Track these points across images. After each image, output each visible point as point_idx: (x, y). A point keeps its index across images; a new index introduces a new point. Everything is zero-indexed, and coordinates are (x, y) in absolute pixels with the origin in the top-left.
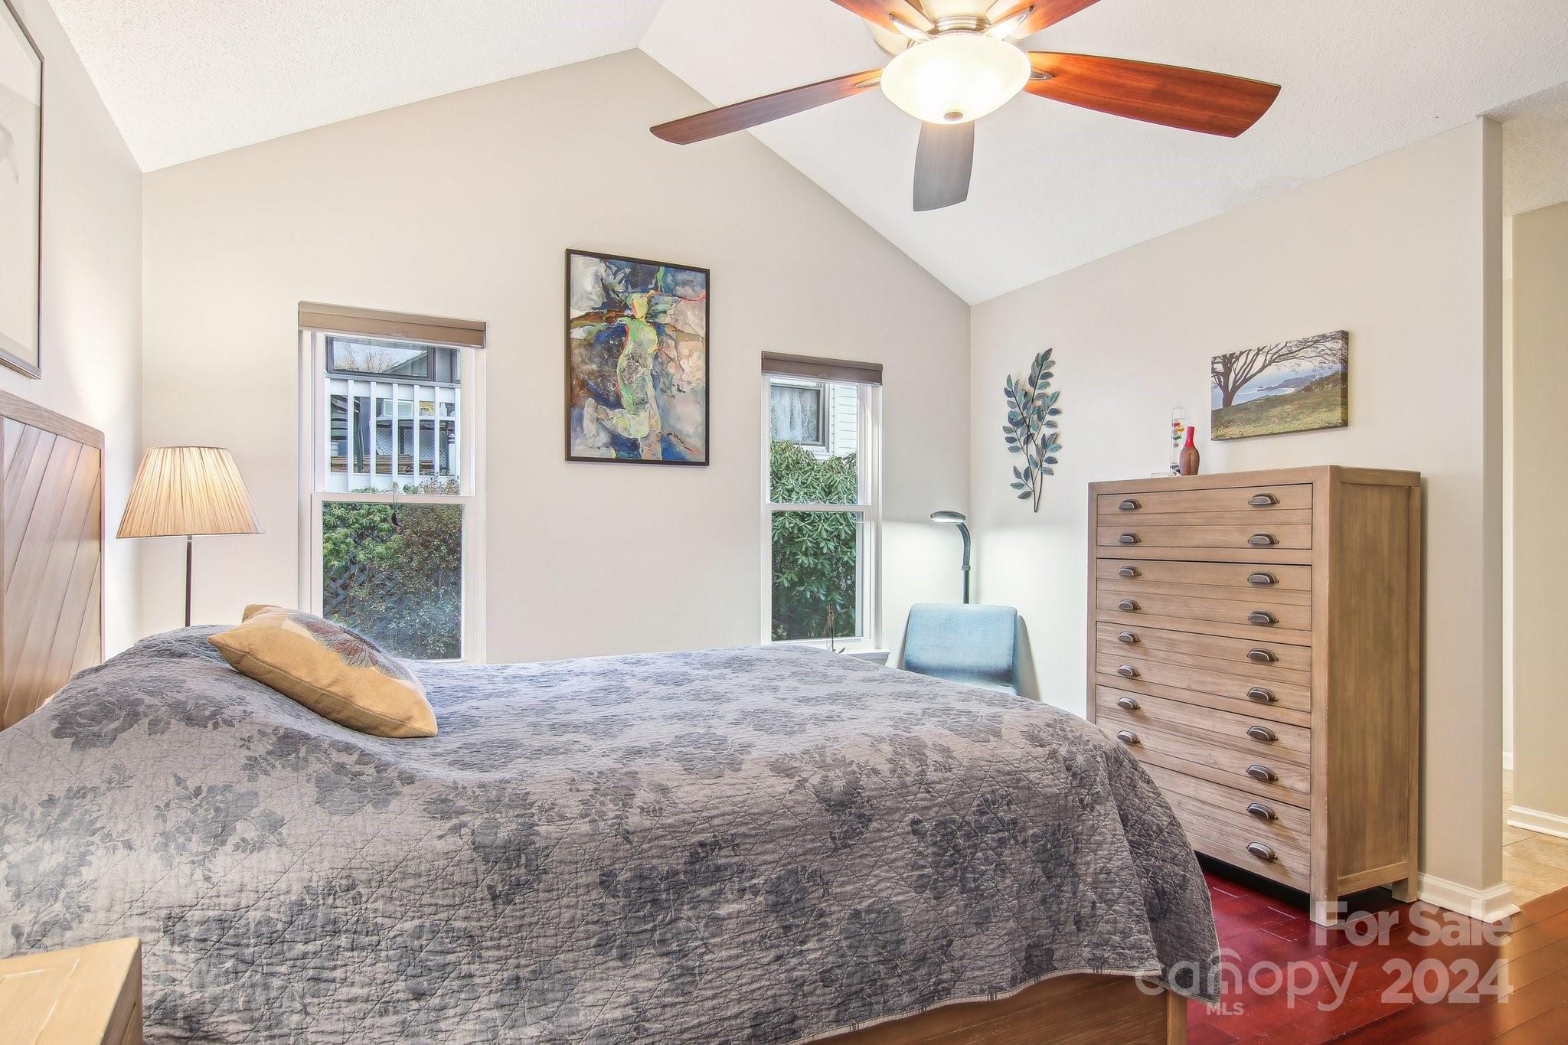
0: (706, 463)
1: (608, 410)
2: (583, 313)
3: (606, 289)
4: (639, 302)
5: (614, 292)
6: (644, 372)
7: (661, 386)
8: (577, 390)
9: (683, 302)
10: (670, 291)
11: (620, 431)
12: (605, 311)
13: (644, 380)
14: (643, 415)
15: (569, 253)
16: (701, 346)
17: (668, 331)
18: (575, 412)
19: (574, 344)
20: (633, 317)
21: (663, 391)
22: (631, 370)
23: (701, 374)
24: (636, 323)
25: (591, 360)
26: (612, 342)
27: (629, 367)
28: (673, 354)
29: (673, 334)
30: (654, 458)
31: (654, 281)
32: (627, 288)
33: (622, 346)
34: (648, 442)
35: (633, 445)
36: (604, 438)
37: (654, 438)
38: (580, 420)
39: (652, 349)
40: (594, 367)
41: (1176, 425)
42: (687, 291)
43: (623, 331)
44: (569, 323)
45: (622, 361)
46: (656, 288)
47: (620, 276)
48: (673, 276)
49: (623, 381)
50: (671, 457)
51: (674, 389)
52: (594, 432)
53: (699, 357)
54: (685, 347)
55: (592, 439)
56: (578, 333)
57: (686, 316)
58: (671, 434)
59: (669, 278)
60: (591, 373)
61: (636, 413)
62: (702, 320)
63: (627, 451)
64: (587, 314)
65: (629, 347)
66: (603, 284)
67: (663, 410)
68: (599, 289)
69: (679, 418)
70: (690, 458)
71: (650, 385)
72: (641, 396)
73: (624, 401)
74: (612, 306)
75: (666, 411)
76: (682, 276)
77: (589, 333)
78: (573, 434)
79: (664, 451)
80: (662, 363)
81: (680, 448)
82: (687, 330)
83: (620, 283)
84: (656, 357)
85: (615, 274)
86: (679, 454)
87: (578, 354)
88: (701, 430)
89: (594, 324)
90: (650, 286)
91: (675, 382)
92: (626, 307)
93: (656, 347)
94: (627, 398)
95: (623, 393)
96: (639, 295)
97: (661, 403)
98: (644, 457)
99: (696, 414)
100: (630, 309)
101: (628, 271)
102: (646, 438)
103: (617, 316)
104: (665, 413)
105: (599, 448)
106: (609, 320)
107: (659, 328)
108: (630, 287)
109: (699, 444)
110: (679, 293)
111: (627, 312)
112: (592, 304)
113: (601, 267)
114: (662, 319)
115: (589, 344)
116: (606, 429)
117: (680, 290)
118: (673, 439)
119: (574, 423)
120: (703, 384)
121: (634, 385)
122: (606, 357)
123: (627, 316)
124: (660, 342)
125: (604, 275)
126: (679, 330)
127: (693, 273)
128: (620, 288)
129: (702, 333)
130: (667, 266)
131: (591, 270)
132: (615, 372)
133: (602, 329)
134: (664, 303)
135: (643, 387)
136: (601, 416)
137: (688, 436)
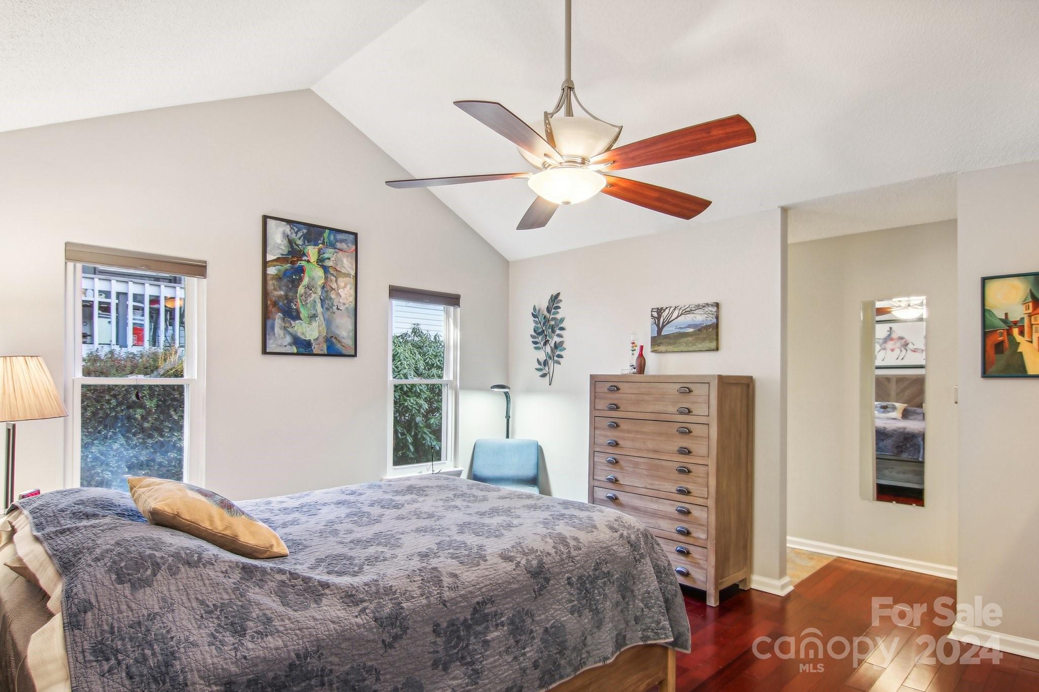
0: (355, 355)
1: (292, 322)
2: (275, 258)
3: (291, 242)
4: (312, 252)
5: (296, 245)
6: (315, 297)
7: (326, 306)
8: (270, 308)
9: (340, 253)
10: (332, 245)
11: (299, 335)
12: (290, 257)
13: (315, 302)
14: (315, 324)
15: (265, 218)
16: (352, 281)
17: (331, 271)
18: (269, 323)
19: (269, 278)
20: (308, 261)
21: (328, 309)
22: (306, 295)
23: (352, 299)
24: (310, 265)
25: (280, 288)
26: (294, 277)
27: (306, 293)
28: (334, 286)
29: (334, 273)
30: (321, 352)
31: (322, 239)
32: (304, 242)
33: (301, 279)
34: (318, 342)
35: (308, 344)
36: (288, 339)
37: (321, 340)
38: (273, 328)
39: (321, 282)
40: (282, 293)
41: (633, 343)
42: (343, 246)
43: (302, 270)
44: (265, 264)
45: (301, 290)
46: (323, 243)
47: (300, 234)
48: (335, 236)
49: (301, 302)
50: (333, 350)
51: (335, 308)
52: (282, 335)
53: (351, 288)
54: (342, 281)
55: (280, 340)
56: (272, 271)
57: (342, 262)
58: (333, 337)
59: (332, 237)
60: (280, 297)
61: (310, 323)
62: (352, 264)
63: (304, 348)
64: (278, 258)
65: (306, 281)
66: (289, 239)
67: (327, 321)
68: (286, 242)
69: (338, 327)
70: (344, 352)
71: (319, 305)
72: (313, 312)
73: (302, 316)
74: (294, 254)
75: (329, 322)
76: (340, 236)
77: (279, 271)
78: (267, 337)
79: (328, 348)
80: (327, 292)
81: (339, 346)
82: (343, 271)
83: (300, 239)
84: (323, 287)
85: (296, 233)
86: (338, 349)
87: (271, 284)
88: (352, 334)
89: (283, 265)
90: (319, 242)
91: (335, 304)
92: (304, 254)
93: (323, 281)
94: (304, 313)
95: (302, 310)
96: (312, 247)
97: (326, 317)
98: (315, 352)
99: (349, 325)
100: (307, 256)
101: (305, 231)
102: (316, 339)
103: (298, 260)
104: (329, 323)
105: (285, 346)
106: (293, 263)
107: (326, 269)
108: (306, 242)
109: (349, 342)
110: (338, 247)
111: (304, 258)
112: (281, 252)
113: (287, 229)
114: (328, 263)
115: (278, 278)
116: (290, 334)
117: (339, 245)
118: (334, 340)
119: (268, 330)
120: (353, 305)
121: (309, 305)
122: (290, 286)
123: (305, 260)
124: (326, 278)
125: (289, 233)
126: (338, 271)
127: (347, 235)
128: (300, 242)
129: (353, 273)
130: (331, 229)
131: (281, 229)
132: (297, 296)
133: (288, 268)
134: (329, 253)
135: (314, 306)
136: (287, 325)
137: (343, 338)
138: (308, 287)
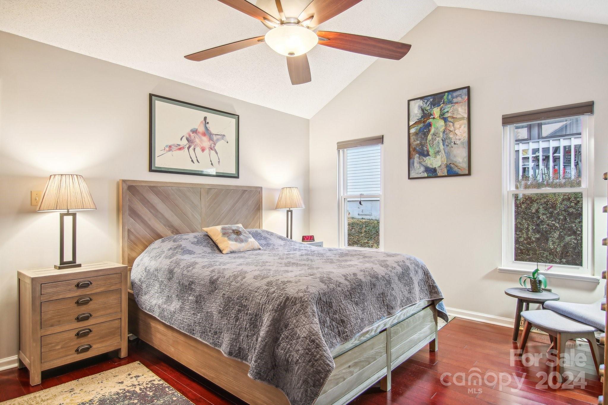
0: (469, 174)
1: (424, 158)
2: (414, 122)
3: (423, 110)
4: (436, 111)
5: (426, 110)
6: (439, 139)
7: (446, 144)
8: (412, 152)
9: (456, 105)
10: (450, 102)
11: (429, 165)
12: (423, 119)
13: (439, 143)
14: (439, 157)
15: (409, 101)
16: (466, 122)
17: (449, 119)
18: (411, 161)
19: (411, 135)
20: (434, 118)
21: (447, 146)
22: (433, 139)
23: (466, 135)
24: (435, 120)
25: (417, 140)
26: (425, 131)
27: (432, 139)
28: (452, 129)
29: (452, 120)
30: (444, 175)
31: (443, 100)
32: (431, 107)
33: (429, 131)
34: (441, 168)
35: (435, 170)
36: (422, 169)
37: (443, 166)
38: (413, 163)
39: (442, 129)
40: (418, 142)
42: (459, 99)
43: (430, 125)
44: (409, 128)
45: (430, 137)
46: (444, 103)
47: (429, 103)
48: (452, 95)
49: (430, 145)
50: (452, 173)
51: (452, 144)
52: (418, 167)
53: (465, 127)
54: (457, 125)
55: (418, 170)
56: (413, 131)
57: (458, 110)
58: (451, 163)
59: (450, 97)
60: (417, 144)
61: (435, 157)
62: (465, 110)
63: (432, 173)
64: (416, 122)
65: (433, 130)
66: (422, 109)
67: (447, 154)
68: (420, 111)
69: (455, 156)
70: (460, 172)
71: (441, 144)
72: (437, 149)
73: (430, 153)
74: (426, 115)
75: (449, 154)
76: (455, 94)
77: (417, 129)
78: (410, 169)
79: (448, 171)
80: (447, 134)
81: (456, 169)
82: (459, 116)
83: (428, 106)
84: (444, 132)
85: (426, 103)
86: (455, 171)
87: (412, 138)
88: (466, 159)
89: (418, 125)
90: (441, 103)
91: (453, 141)
92: (431, 115)
93: (444, 128)
94: (431, 152)
95: (430, 150)
96: (436, 108)
97: (446, 151)
98: (439, 175)
99: (465, 153)
100: (433, 115)
101: (431, 100)
102: (440, 166)
103: (427, 120)
104: (448, 155)
105: (420, 173)
106: (424, 122)
107: (445, 120)
108: (432, 106)
109: (465, 165)
110: (454, 102)
111: (432, 117)
112: (418, 118)
113: (420, 103)
114: (446, 115)
115: (416, 134)
116: (424, 165)
117: (455, 100)
118: (452, 166)
119: (411, 165)
120: (466, 139)
121: (435, 146)
122: (423, 137)
123: (431, 118)
124: (446, 125)
125: (422, 105)
126: (455, 118)
127: (461, 91)
128: (428, 108)
129: (467, 116)
130: (449, 92)
131: (417, 105)
132: (427, 142)
133: (421, 126)
134: (448, 108)
135: (438, 146)
136: (421, 160)
137: (459, 163)
138: (434, 134)
